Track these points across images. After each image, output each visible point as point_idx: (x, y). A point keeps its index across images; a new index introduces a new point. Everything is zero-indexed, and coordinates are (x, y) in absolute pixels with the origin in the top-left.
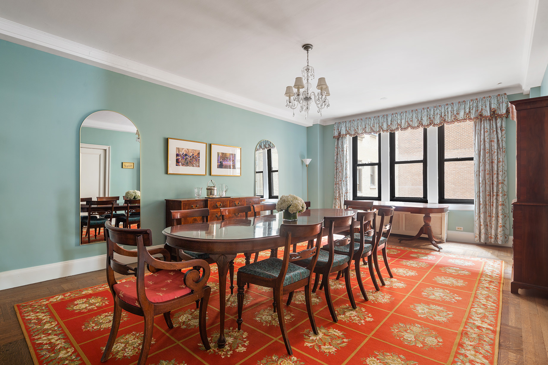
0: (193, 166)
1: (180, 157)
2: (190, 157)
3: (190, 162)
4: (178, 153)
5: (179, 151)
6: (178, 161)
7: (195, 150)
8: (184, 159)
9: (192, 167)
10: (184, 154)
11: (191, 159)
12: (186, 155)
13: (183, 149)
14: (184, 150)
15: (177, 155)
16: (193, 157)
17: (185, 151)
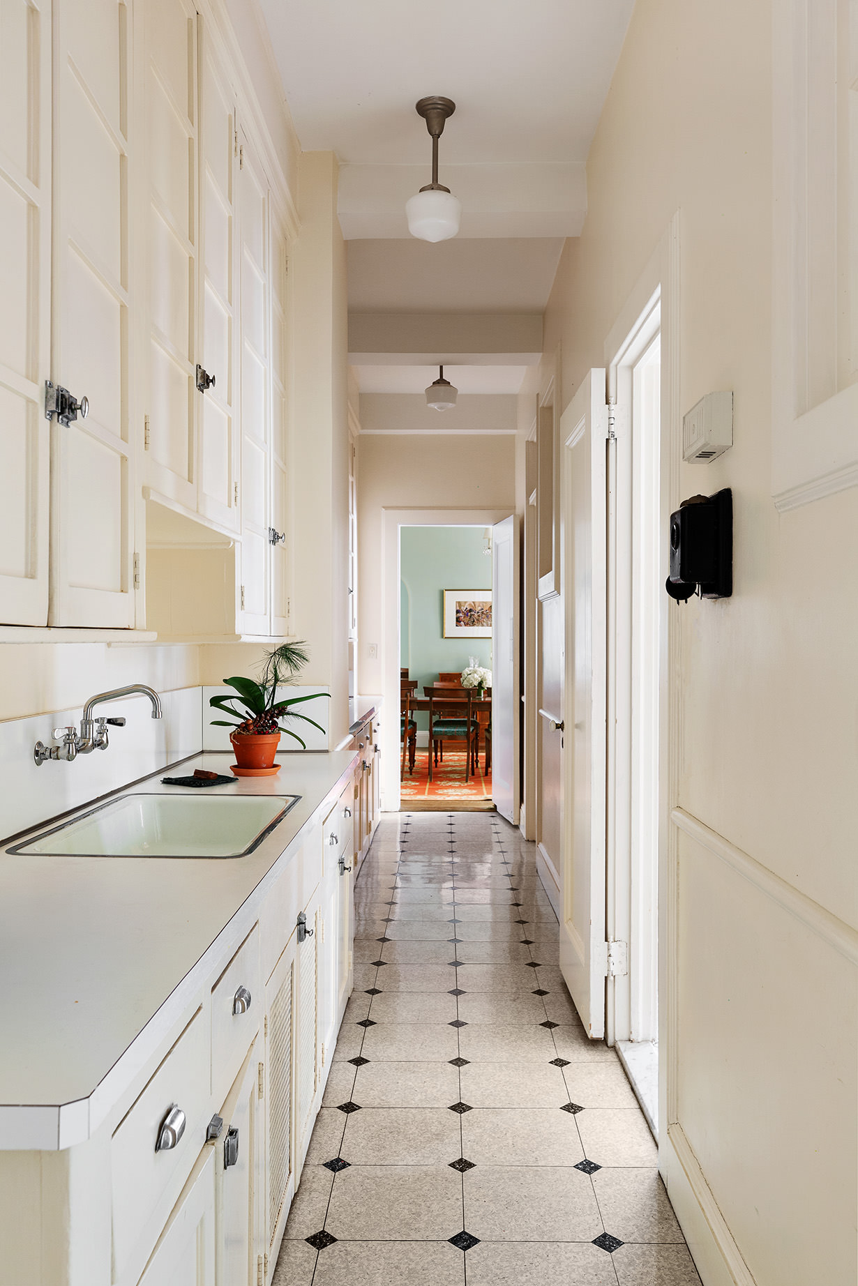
0: (483, 625)
1: (461, 615)
2: (478, 612)
3: (478, 620)
4: (458, 608)
5: (460, 606)
6: (458, 620)
7: (486, 603)
8: (467, 616)
9: (480, 627)
10: (468, 609)
11: (479, 616)
12: (470, 610)
13: (466, 602)
14: (467, 604)
15: (458, 612)
16: (482, 613)
17: (470, 605)
